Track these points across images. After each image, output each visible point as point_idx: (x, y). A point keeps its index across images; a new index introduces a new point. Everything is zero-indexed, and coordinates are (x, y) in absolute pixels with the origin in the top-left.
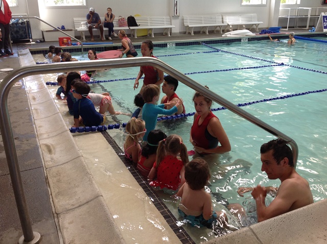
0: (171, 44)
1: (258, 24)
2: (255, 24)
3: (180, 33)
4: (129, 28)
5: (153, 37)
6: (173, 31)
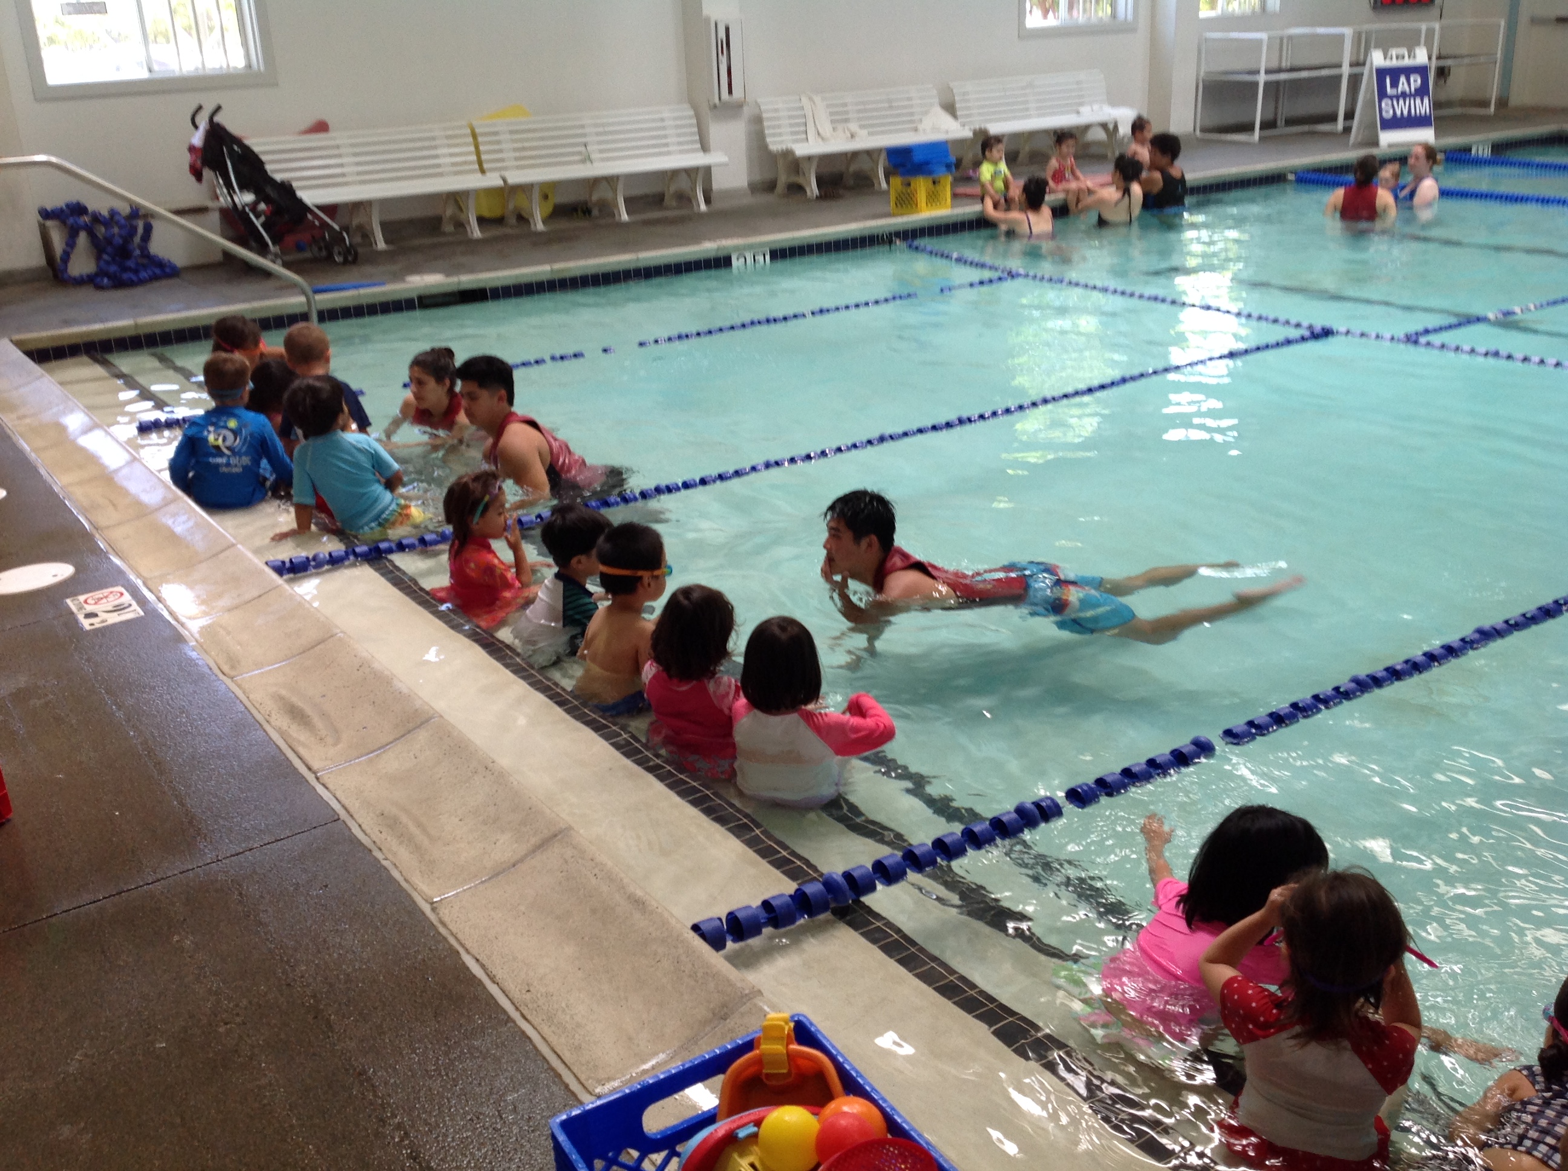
0: (749, 255)
3: (754, 188)
4: (505, 180)
5: (625, 217)
6: (719, 183)
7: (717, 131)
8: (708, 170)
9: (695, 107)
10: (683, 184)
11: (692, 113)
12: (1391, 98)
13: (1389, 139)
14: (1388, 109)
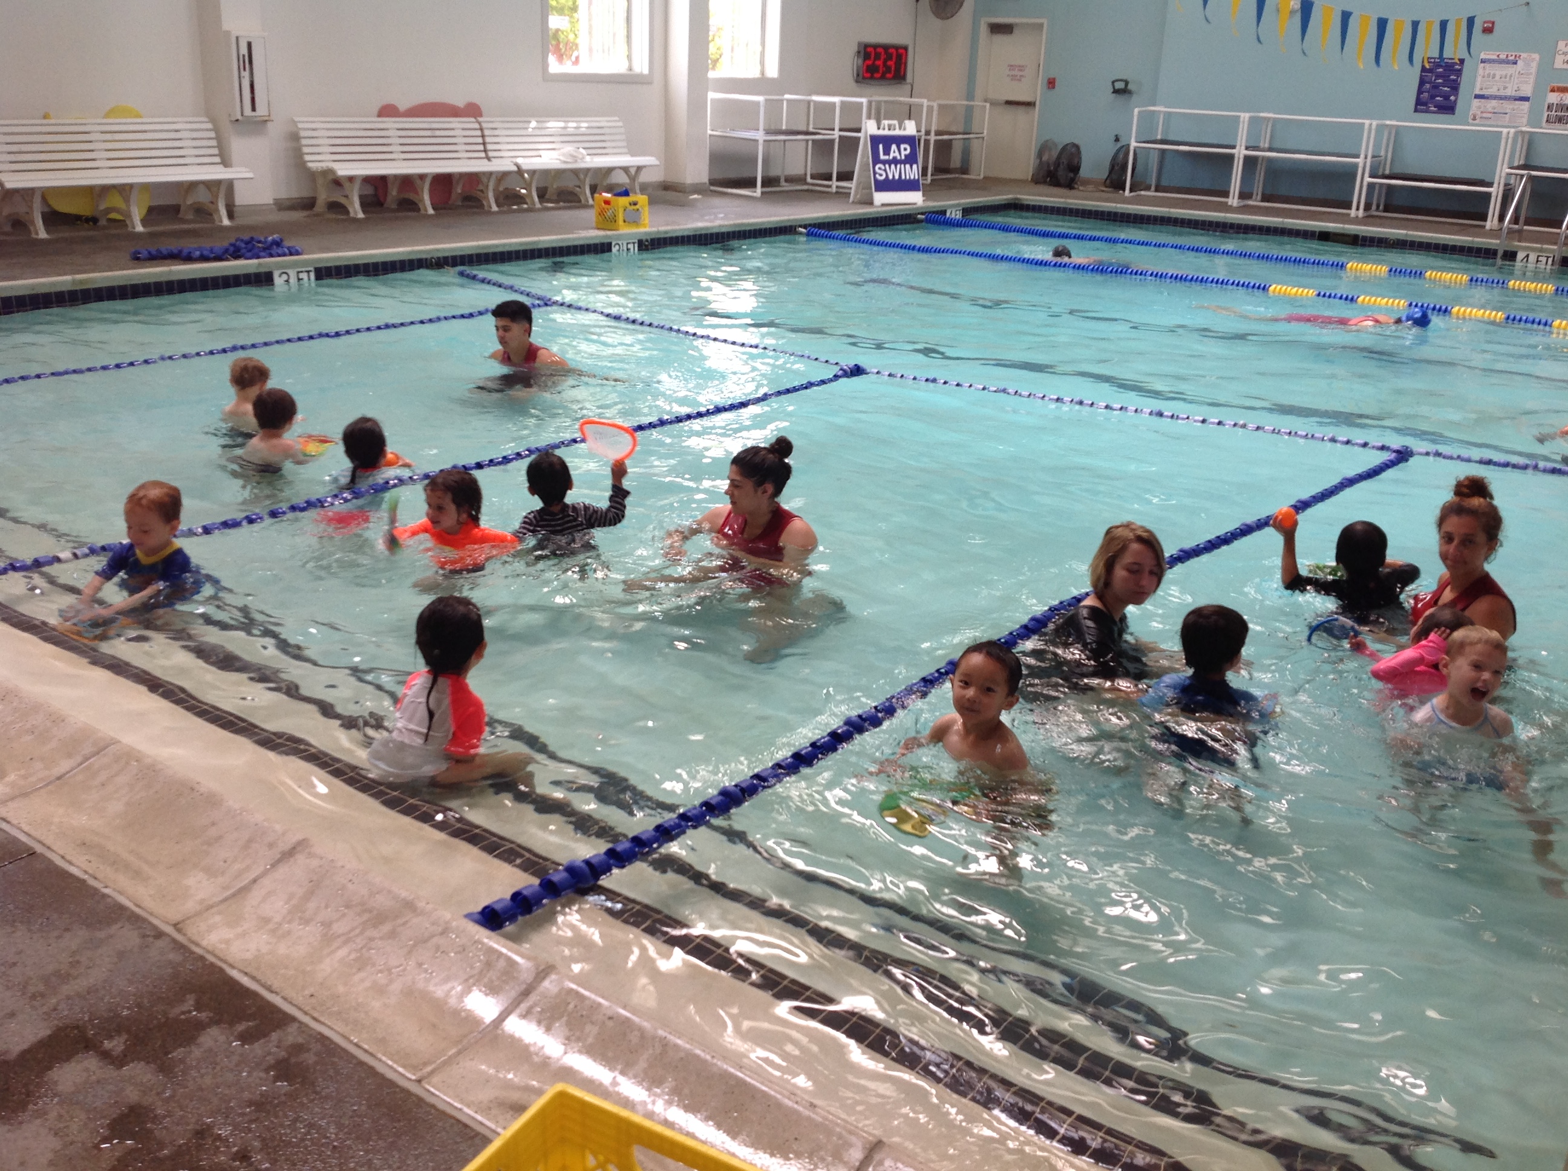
0: (292, 273)
1: (639, 169)
2: (626, 169)
3: (281, 205)
5: (140, 228)
6: (242, 198)
7: (238, 145)
8: (230, 185)
9: (212, 120)
10: (202, 196)
11: (210, 126)
12: (884, 162)
13: (882, 198)
14: (882, 172)
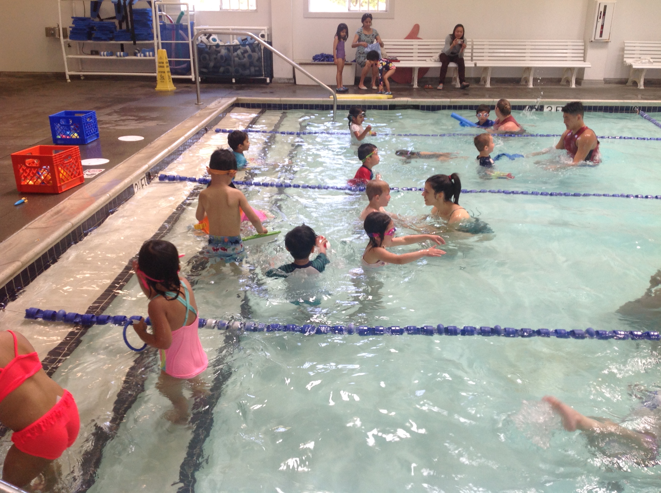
0: (554, 107)
3: (606, 81)
4: (475, 64)
5: (531, 86)
11: (583, 44)
